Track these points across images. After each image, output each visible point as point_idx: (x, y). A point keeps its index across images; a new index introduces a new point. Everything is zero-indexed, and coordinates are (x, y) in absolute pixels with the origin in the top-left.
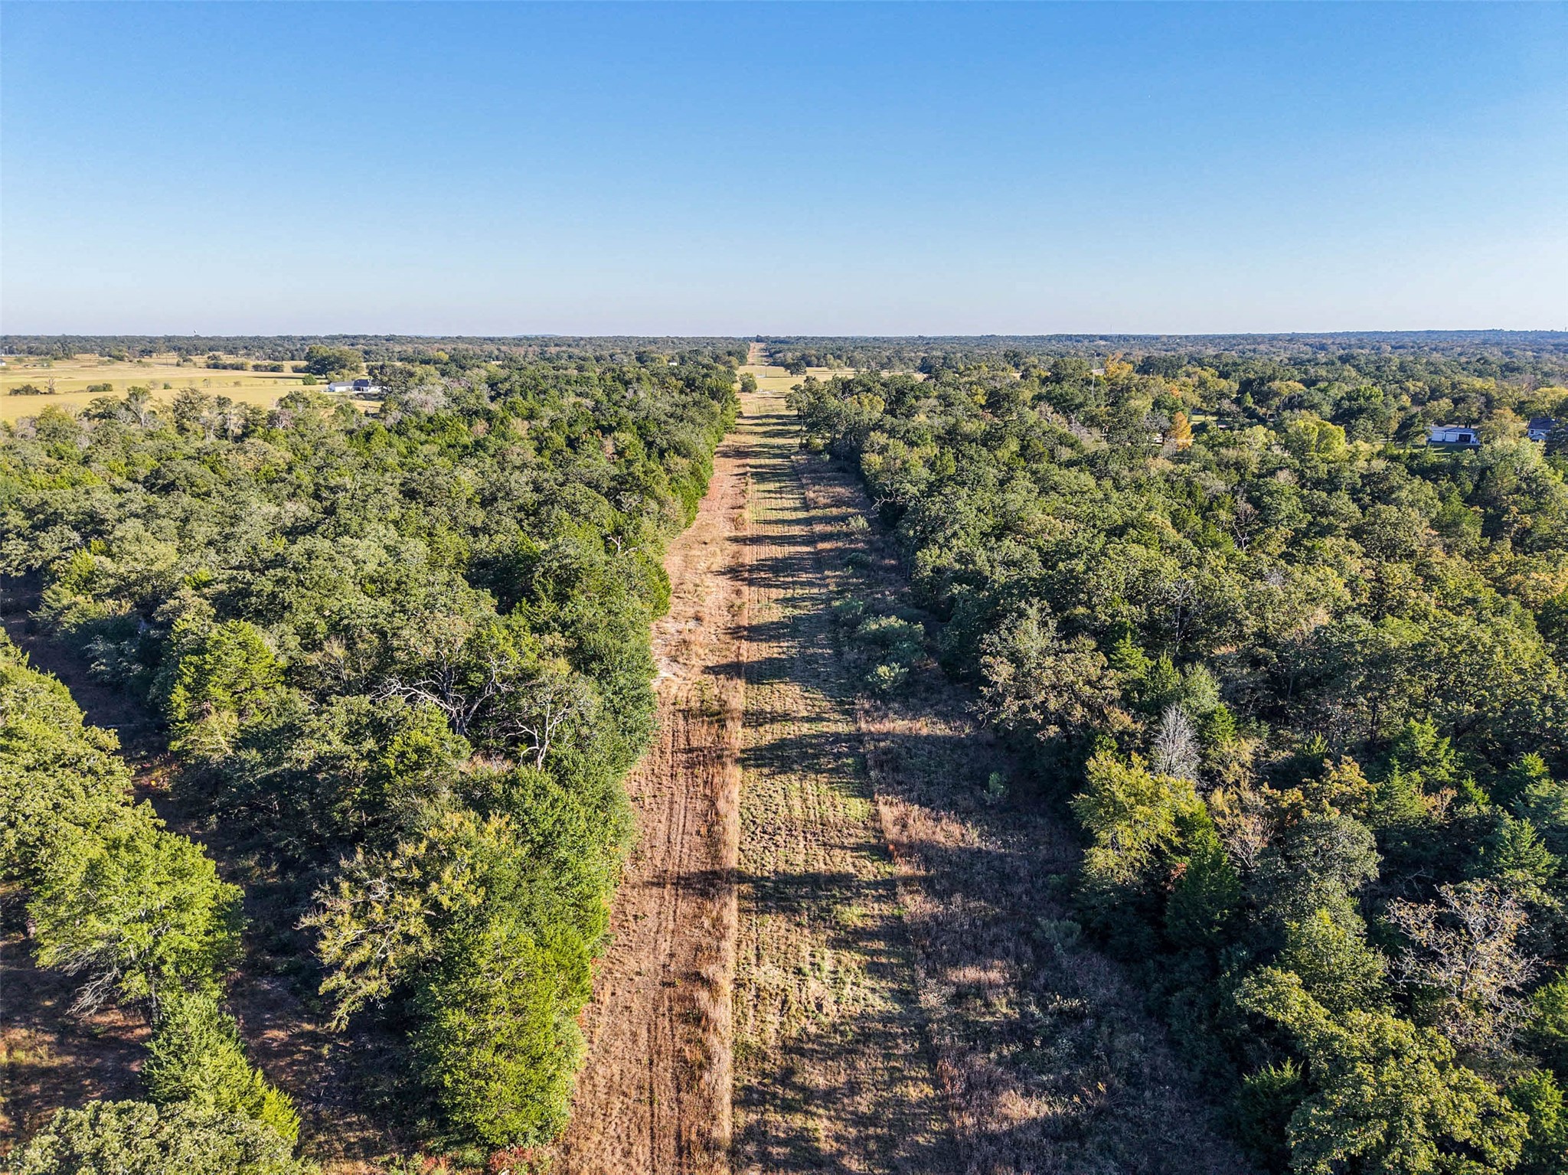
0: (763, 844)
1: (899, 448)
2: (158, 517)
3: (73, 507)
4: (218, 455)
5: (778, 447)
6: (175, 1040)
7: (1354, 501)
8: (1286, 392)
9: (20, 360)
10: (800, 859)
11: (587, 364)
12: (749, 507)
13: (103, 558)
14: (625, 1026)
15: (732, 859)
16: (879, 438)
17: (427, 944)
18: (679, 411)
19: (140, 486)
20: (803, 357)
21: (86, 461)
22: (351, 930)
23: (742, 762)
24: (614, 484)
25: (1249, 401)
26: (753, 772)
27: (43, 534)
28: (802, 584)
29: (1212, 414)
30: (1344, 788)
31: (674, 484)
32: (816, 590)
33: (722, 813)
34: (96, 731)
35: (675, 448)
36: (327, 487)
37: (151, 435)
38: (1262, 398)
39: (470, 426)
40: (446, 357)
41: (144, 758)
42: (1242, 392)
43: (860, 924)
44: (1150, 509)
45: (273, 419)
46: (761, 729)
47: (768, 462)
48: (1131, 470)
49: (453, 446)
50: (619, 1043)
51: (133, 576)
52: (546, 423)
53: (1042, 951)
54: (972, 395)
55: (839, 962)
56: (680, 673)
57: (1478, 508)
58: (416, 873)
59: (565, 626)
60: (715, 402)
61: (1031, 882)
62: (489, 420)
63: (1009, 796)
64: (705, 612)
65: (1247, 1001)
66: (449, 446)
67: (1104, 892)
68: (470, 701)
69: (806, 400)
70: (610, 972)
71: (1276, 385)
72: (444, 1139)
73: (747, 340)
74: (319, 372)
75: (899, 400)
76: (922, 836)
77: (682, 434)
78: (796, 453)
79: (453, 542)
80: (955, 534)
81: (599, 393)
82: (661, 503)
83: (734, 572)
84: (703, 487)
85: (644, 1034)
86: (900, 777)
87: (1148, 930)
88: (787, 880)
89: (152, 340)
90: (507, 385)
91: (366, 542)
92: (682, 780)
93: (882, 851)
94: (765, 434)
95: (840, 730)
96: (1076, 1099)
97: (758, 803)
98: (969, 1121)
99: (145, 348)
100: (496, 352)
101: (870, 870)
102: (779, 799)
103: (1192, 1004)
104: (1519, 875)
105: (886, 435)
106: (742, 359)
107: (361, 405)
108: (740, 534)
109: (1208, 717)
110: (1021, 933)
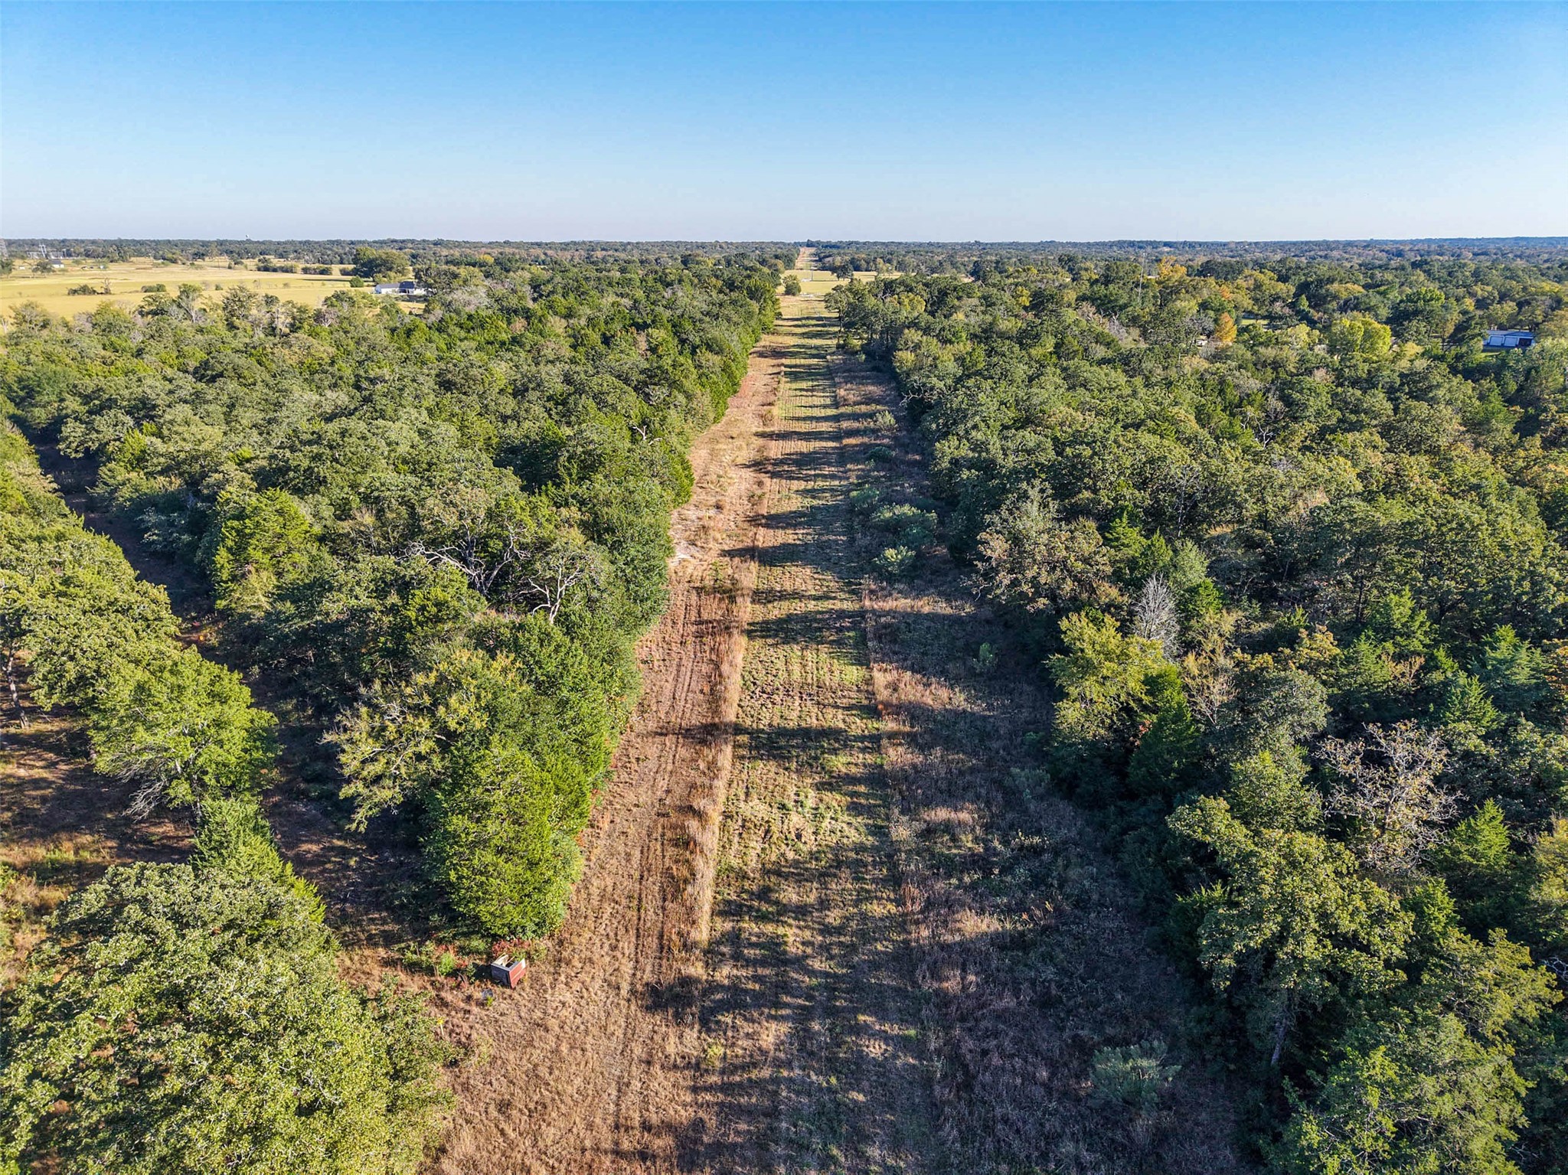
0: (761, 701)
1: (933, 345)
2: (206, 402)
3: (126, 393)
4: (264, 349)
5: (816, 348)
6: (216, 837)
7: (1389, 399)
8: (1344, 295)
9: (77, 262)
10: (794, 715)
11: (630, 267)
12: (779, 404)
13: (154, 439)
14: (621, 848)
15: (730, 714)
16: (913, 335)
17: (437, 762)
18: (715, 310)
19: (190, 377)
20: (852, 261)
21: (139, 353)
22: (368, 748)
23: (750, 634)
24: (642, 377)
25: (1304, 304)
26: (758, 643)
27: (98, 418)
28: (825, 477)
29: (1264, 318)
30: (1314, 654)
31: (704, 379)
32: (837, 483)
33: (725, 674)
34: (146, 585)
35: (707, 344)
36: (367, 379)
37: (201, 331)
38: (1318, 302)
39: (509, 323)
40: (491, 260)
41: (193, 618)
42: (1297, 295)
43: (844, 770)
44: (1176, 404)
45: (319, 317)
46: (770, 606)
47: (803, 362)
48: (1165, 368)
49: (492, 343)
50: (614, 861)
51: (182, 455)
52: (583, 322)
53: (1012, 797)
54: (1016, 296)
55: (821, 800)
56: (697, 555)
57: (1518, 408)
58: (427, 700)
59: (582, 503)
60: (753, 302)
61: (1011, 740)
62: (528, 318)
63: (998, 666)
64: (726, 501)
65: (1178, 825)
66: (488, 343)
67: (1074, 744)
68: (490, 567)
69: (846, 299)
70: (611, 803)
71: (1335, 287)
72: (454, 931)
73: (797, 245)
74: (366, 275)
75: (940, 300)
76: (911, 698)
77: (716, 331)
78: (833, 354)
79: (483, 427)
80: (975, 427)
81: (640, 294)
82: (689, 397)
83: (758, 465)
84: (734, 386)
85: (637, 853)
86: (896, 648)
87: (1114, 779)
88: (783, 732)
89: (205, 244)
90: (550, 287)
91: (398, 424)
92: (690, 647)
93: (872, 711)
94: (804, 335)
95: (845, 607)
96: (1025, 916)
97: (760, 667)
98: (925, 933)
99: (199, 251)
100: (543, 257)
101: (859, 725)
102: (780, 664)
103: (1143, 841)
104: (1461, 727)
105: (920, 333)
106: (789, 262)
107: (405, 307)
108: (767, 430)
109: (1194, 591)
110: (994, 781)
